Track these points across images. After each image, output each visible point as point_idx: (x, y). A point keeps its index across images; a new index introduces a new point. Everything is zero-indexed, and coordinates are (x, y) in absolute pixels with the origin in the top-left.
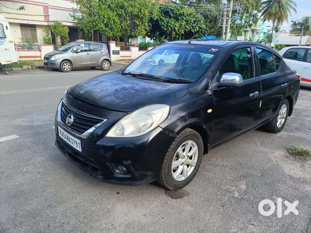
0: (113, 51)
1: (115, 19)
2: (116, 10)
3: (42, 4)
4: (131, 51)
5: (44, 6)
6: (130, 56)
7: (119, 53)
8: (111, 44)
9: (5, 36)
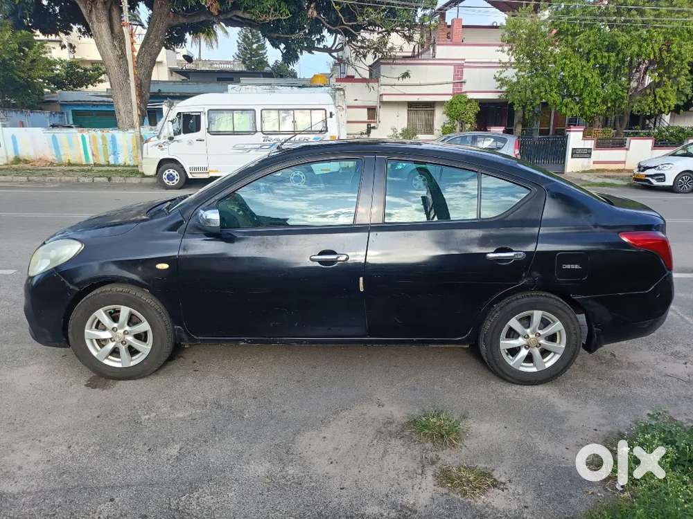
0: (573, 149)
1: (588, 75)
2: (595, 56)
3: (452, 62)
4: (627, 149)
5: (455, 65)
6: (624, 162)
7: (590, 154)
8: (572, 133)
9: (327, 128)
